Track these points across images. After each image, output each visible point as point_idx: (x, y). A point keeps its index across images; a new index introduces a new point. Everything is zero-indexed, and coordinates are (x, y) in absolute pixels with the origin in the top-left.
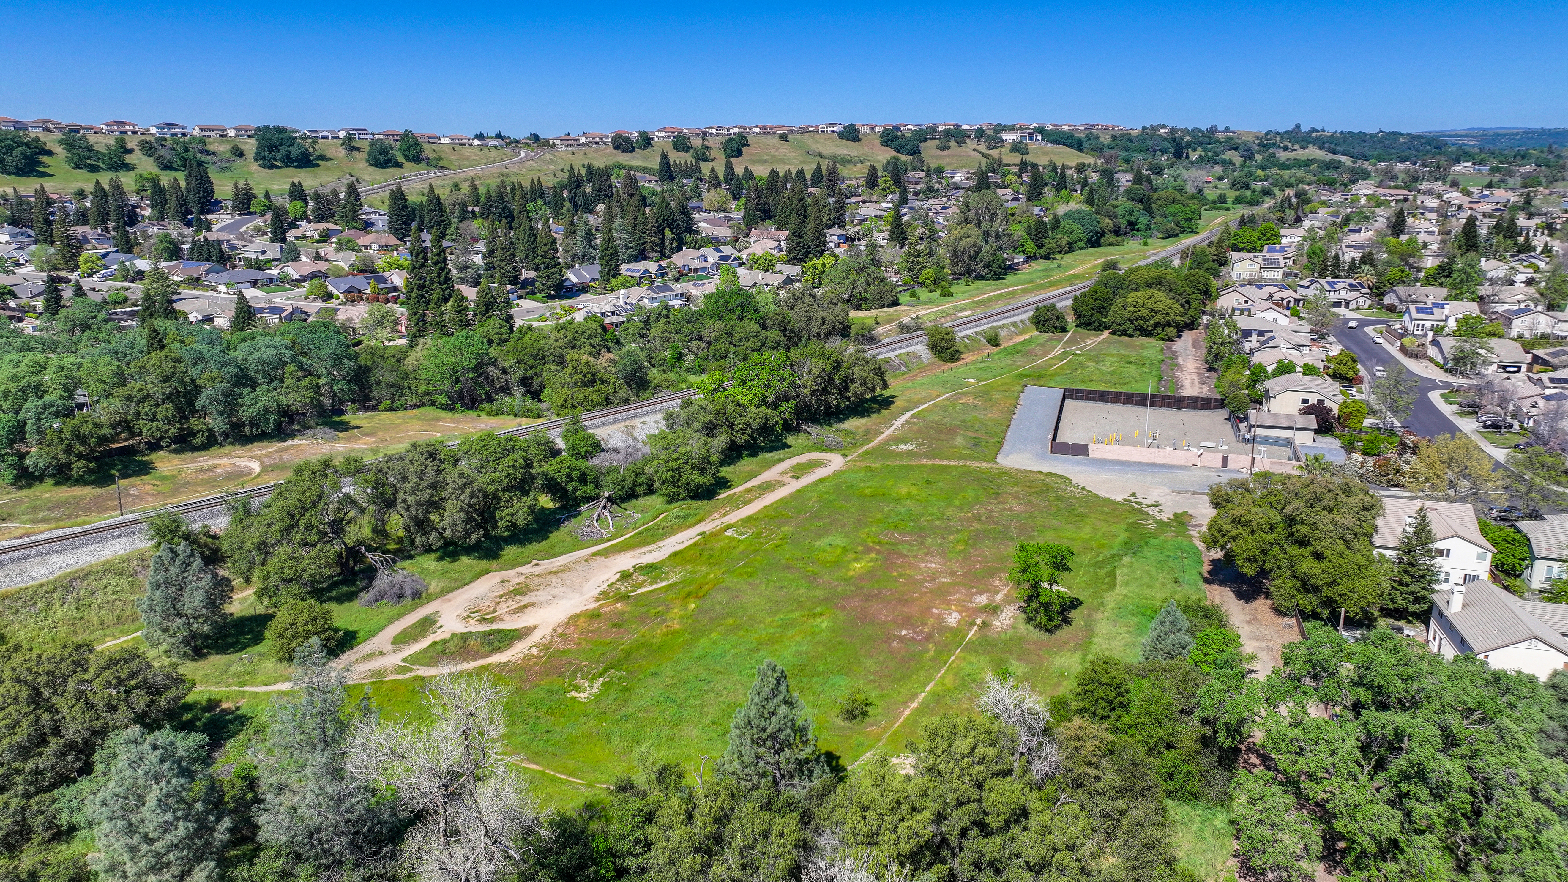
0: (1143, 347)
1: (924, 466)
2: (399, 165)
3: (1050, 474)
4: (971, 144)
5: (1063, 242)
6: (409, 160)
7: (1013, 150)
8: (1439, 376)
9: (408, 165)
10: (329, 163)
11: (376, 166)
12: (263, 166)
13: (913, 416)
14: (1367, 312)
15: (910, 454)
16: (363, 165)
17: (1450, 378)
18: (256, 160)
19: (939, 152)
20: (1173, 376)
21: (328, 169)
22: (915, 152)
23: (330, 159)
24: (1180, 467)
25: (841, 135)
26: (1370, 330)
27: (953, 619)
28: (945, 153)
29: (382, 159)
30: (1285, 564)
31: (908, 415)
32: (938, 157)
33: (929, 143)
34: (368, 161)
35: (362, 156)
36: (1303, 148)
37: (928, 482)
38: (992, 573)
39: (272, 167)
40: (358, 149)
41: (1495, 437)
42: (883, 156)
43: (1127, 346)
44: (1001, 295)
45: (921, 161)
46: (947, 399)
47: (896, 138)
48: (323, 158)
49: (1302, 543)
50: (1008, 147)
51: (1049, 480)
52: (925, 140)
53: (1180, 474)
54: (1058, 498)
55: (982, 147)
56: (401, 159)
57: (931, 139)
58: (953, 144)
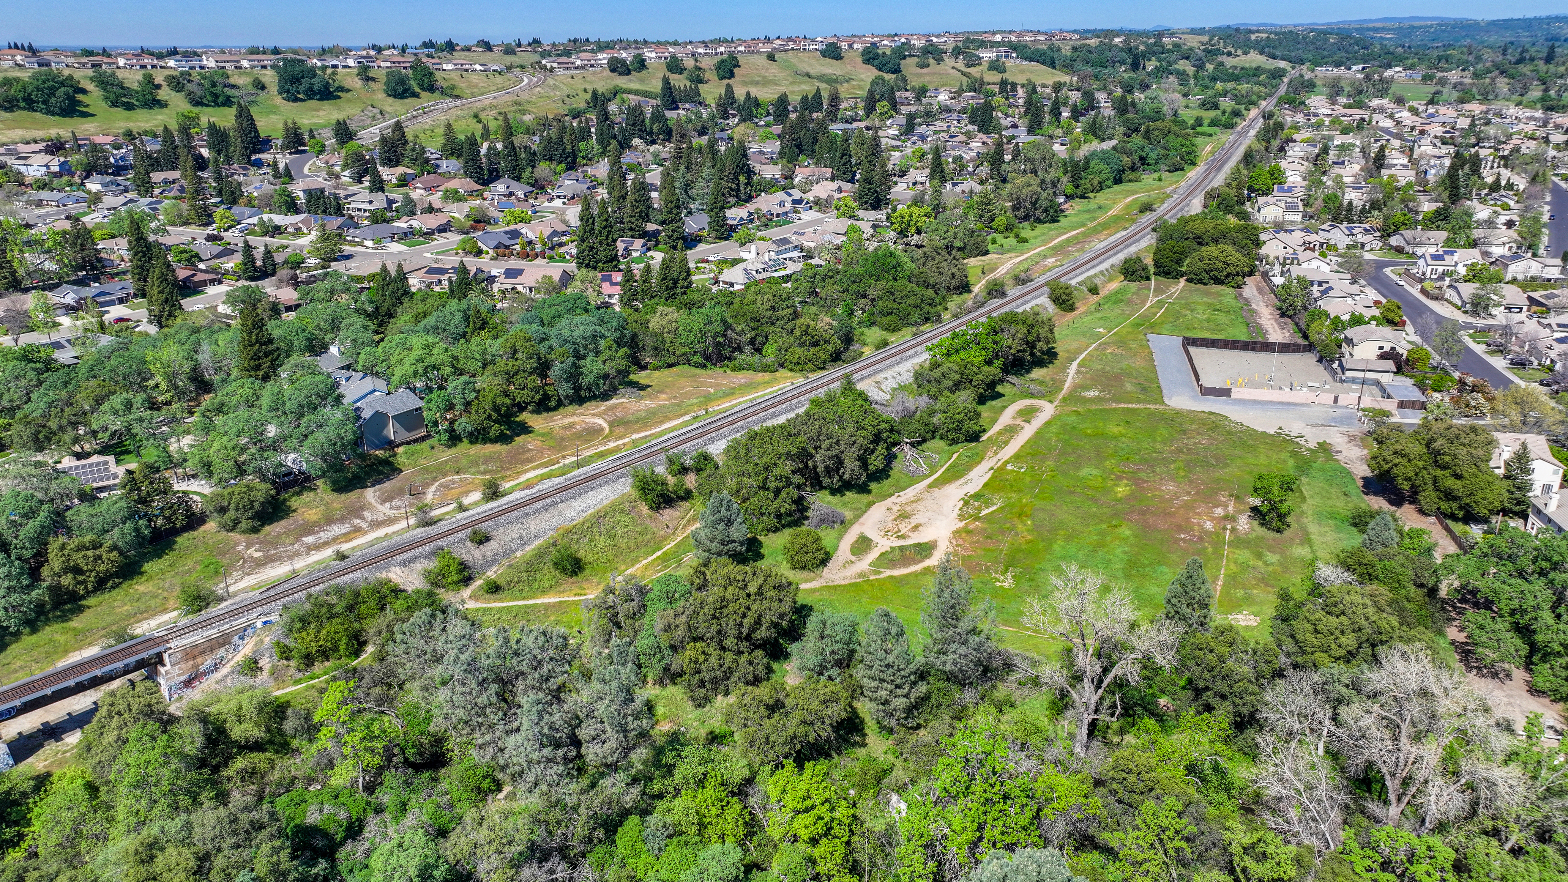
0: (1218, 294)
1: (1115, 409)
2: (416, 95)
3: (1210, 413)
4: (949, 62)
5: (1095, 182)
6: (423, 89)
7: (990, 68)
8: (1461, 318)
9: (424, 94)
10: (349, 95)
11: (395, 96)
12: (287, 99)
13: (1079, 365)
14: (1380, 253)
15: (1098, 399)
16: (381, 95)
17: (1471, 320)
18: (280, 93)
19: (919, 70)
20: (1255, 322)
21: (349, 101)
22: (896, 70)
23: (348, 91)
24: (1302, 405)
25: (824, 54)
26: (1388, 271)
27: (1209, 526)
28: (925, 70)
29: (400, 89)
30: (1430, 482)
31: (1074, 365)
32: (920, 75)
33: (909, 60)
34: (386, 92)
35: (378, 87)
36: (1245, 53)
37: (1128, 422)
38: (1216, 492)
39: (296, 100)
40: (373, 79)
41: (1521, 372)
42: (868, 74)
43: (1207, 294)
44: (1067, 240)
45: (904, 80)
46: (1096, 349)
47: (876, 57)
48: (342, 89)
49: (1444, 467)
50: (985, 66)
51: (1213, 418)
52: (905, 57)
53: (1305, 409)
54: (1229, 433)
55: (960, 65)
56: (417, 89)
57: (910, 56)
58: (931, 61)
